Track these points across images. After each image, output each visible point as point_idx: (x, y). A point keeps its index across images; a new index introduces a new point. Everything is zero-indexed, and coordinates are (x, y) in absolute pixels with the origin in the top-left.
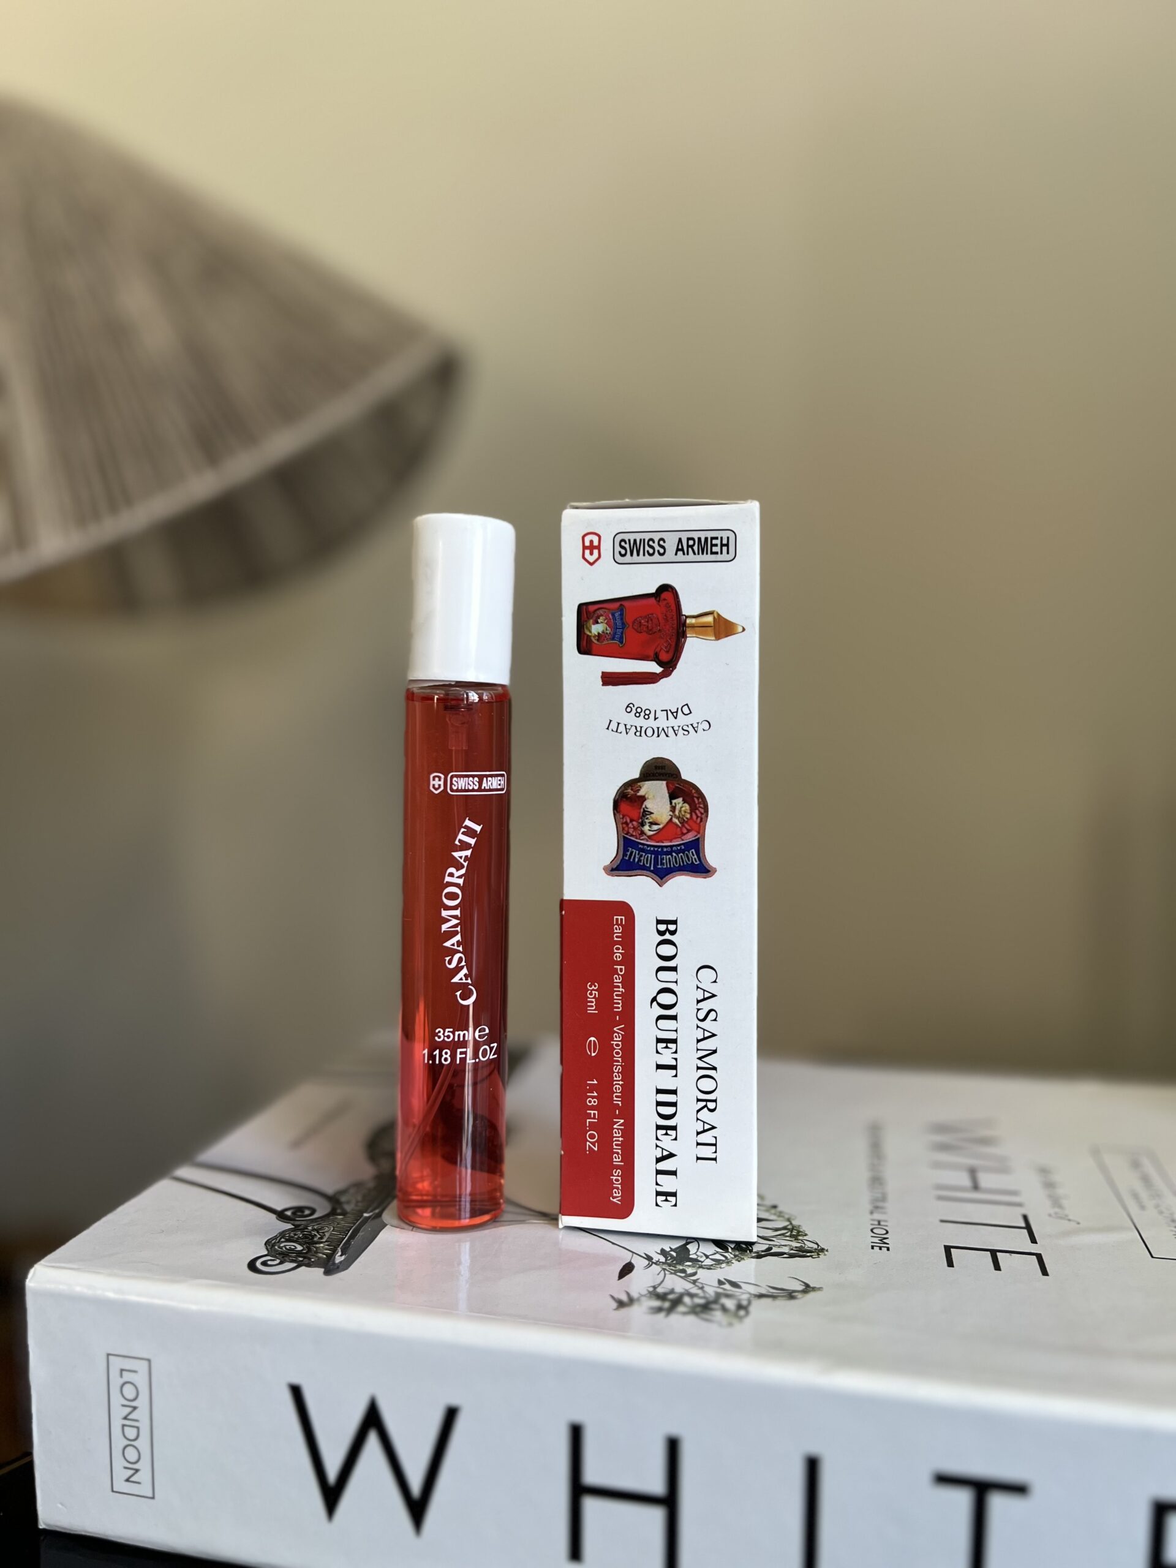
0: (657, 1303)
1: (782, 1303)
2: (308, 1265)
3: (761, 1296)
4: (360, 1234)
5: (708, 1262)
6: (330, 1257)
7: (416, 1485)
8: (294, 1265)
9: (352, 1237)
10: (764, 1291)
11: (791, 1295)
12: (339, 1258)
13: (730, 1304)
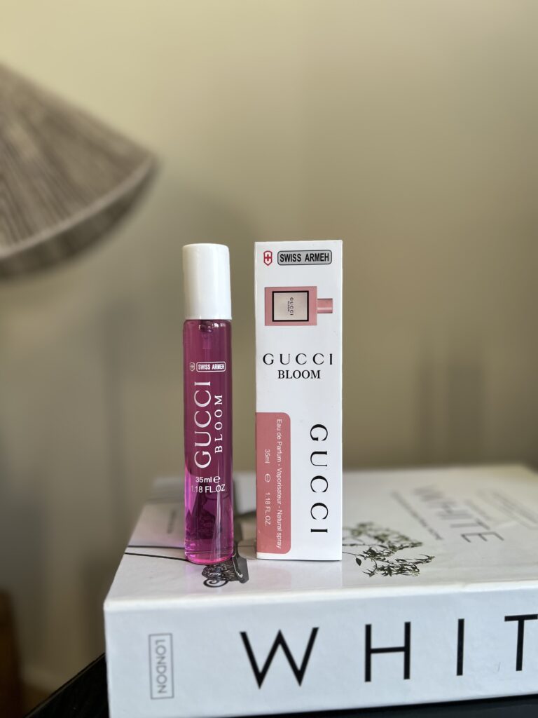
0: (383, 572)
1: (425, 564)
2: (231, 580)
3: (417, 563)
4: (239, 565)
5: (385, 554)
6: (236, 575)
7: (299, 664)
8: (224, 582)
9: (237, 566)
10: (416, 561)
11: (427, 561)
12: (241, 576)
13: (409, 567)
